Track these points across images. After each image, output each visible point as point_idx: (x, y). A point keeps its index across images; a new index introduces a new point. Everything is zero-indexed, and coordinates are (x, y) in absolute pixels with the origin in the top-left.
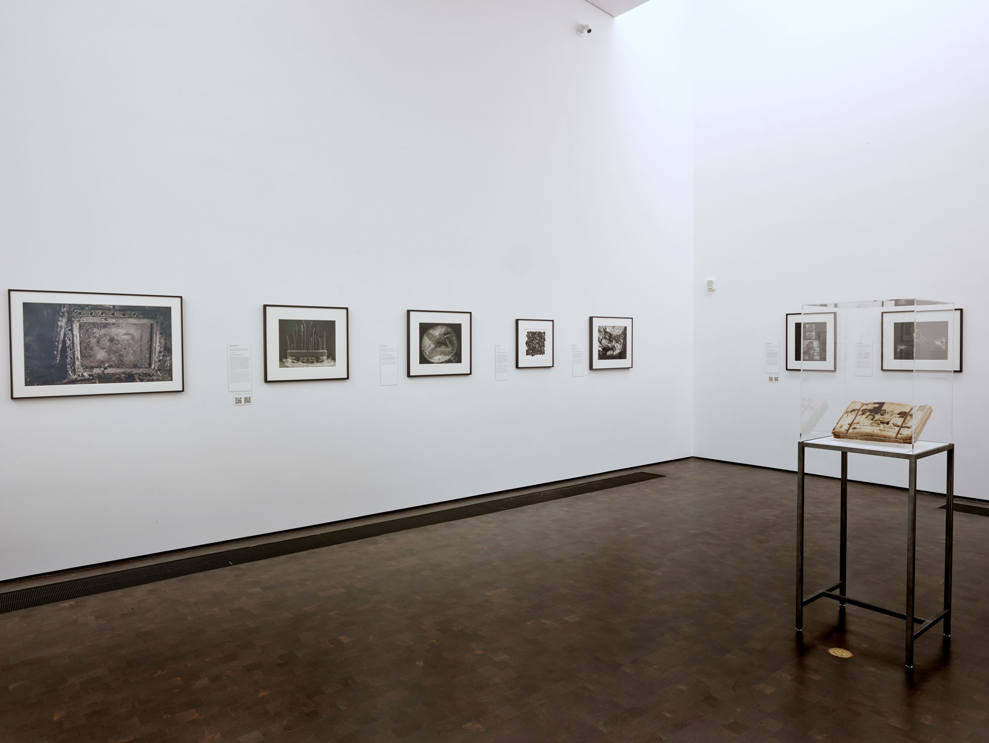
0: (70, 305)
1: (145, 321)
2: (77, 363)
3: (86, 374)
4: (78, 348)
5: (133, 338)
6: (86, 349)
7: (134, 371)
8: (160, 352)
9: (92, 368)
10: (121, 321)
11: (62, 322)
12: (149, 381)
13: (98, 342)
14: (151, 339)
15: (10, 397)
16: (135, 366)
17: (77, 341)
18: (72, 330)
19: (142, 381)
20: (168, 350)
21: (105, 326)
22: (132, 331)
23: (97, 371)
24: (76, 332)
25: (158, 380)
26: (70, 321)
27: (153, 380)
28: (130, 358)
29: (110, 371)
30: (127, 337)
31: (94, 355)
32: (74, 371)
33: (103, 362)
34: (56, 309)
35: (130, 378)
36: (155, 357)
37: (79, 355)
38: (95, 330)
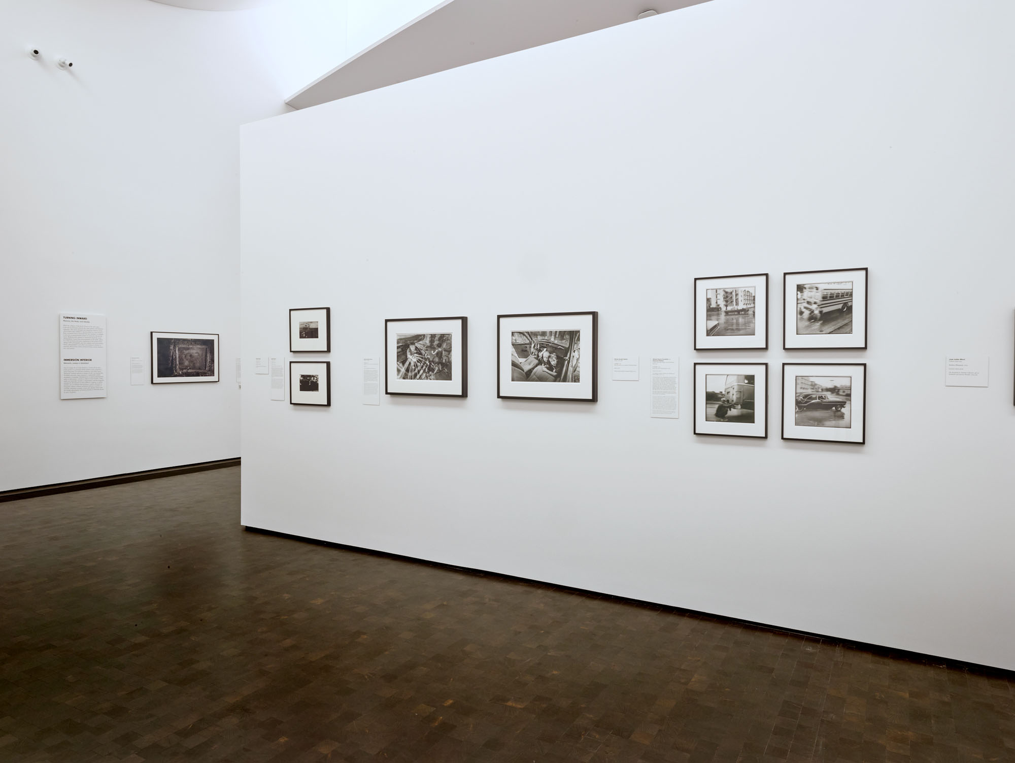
0: (175, 339)
1: (204, 347)
2: (177, 367)
3: (180, 372)
4: (178, 360)
5: (199, 355)
6: (181, 359)
7: (200, 371)
8: (210, 362)
9: (183, 369)
10: (194, 347)
11: (172, 347)
12: (205, 376)
13: (186, 356)
14: (206, 356)
15: (150, 382)
16: (200, 369)
17: (177, 356)
18: (175, 351)
19: (202, 376)
20: (212, 361)
21: (188, 349)
22: (199, 351)
23: (185, 371)
24: (177, 352)
25: (209, 376)
26: (175, 347)
27: (206, 376)
28: (198, 365)
29: (190, 371)
30: (197, 354)
31: (184, 363)
32: (176, 371)
33: (187, 367)
34: (169, 341)
35: (197, 375)
36: (208, 365)
37: (178, 363)
38: (184, 351)
